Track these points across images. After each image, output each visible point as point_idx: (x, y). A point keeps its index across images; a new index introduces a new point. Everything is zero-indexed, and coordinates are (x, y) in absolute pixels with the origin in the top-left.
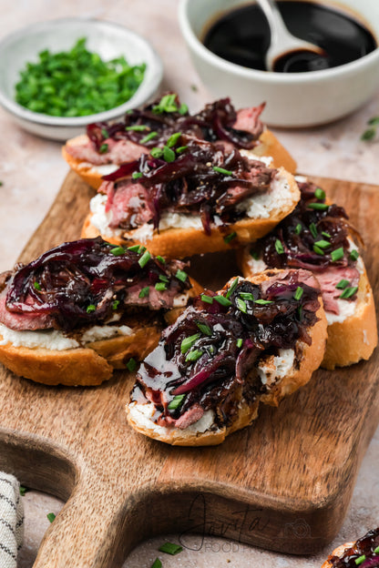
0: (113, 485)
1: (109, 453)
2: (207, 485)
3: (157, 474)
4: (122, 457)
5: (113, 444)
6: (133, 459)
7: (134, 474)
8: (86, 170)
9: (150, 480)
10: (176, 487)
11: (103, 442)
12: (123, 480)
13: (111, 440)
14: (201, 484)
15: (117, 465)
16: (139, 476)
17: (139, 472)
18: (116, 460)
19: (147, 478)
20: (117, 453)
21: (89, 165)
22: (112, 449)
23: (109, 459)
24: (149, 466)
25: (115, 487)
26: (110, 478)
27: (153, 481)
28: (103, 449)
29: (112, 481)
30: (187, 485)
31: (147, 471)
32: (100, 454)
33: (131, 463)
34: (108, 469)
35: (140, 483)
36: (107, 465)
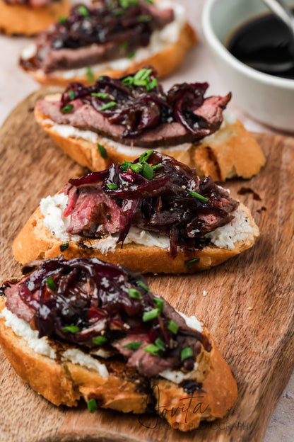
0: (13, 436)
1: (12, 402)
2: (109, 437)
3: (58, 424)
4: (25, 407)
5: (17, 393)
6: (35, 408)
7: (36, 424)
8: (49, 126)
9: (51, 430)
10: (78, 438)
11: (7, 391)
12: (24, 429)
13: (16, 389)
14: (102, 436)
15: (20, 415)
16: (40, 426)
17: (41, 421)
18: (19, 409)
19: (48, 429)
20: (21, 402)
21: (52, 123)
22: (16, 398)
23: (13, 408)
24: (51, 416)
25: (15, 439)
26: (11, 428)
27: (54, 432)
28: (7, 398)
29: (13, 432)
30: (88, 436)
31: (49, 421)
32: (4, 403)
33: (34, 413)
34: (10, 418)
35: (41, 433)
36: (9, 414)
